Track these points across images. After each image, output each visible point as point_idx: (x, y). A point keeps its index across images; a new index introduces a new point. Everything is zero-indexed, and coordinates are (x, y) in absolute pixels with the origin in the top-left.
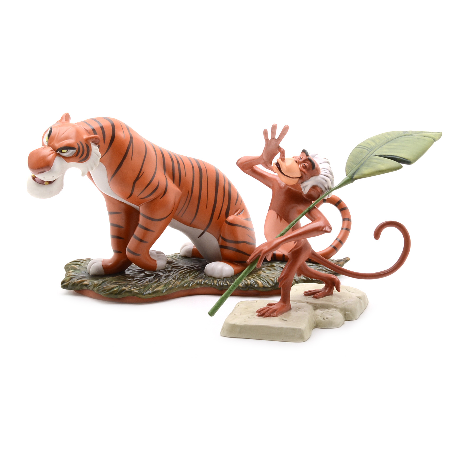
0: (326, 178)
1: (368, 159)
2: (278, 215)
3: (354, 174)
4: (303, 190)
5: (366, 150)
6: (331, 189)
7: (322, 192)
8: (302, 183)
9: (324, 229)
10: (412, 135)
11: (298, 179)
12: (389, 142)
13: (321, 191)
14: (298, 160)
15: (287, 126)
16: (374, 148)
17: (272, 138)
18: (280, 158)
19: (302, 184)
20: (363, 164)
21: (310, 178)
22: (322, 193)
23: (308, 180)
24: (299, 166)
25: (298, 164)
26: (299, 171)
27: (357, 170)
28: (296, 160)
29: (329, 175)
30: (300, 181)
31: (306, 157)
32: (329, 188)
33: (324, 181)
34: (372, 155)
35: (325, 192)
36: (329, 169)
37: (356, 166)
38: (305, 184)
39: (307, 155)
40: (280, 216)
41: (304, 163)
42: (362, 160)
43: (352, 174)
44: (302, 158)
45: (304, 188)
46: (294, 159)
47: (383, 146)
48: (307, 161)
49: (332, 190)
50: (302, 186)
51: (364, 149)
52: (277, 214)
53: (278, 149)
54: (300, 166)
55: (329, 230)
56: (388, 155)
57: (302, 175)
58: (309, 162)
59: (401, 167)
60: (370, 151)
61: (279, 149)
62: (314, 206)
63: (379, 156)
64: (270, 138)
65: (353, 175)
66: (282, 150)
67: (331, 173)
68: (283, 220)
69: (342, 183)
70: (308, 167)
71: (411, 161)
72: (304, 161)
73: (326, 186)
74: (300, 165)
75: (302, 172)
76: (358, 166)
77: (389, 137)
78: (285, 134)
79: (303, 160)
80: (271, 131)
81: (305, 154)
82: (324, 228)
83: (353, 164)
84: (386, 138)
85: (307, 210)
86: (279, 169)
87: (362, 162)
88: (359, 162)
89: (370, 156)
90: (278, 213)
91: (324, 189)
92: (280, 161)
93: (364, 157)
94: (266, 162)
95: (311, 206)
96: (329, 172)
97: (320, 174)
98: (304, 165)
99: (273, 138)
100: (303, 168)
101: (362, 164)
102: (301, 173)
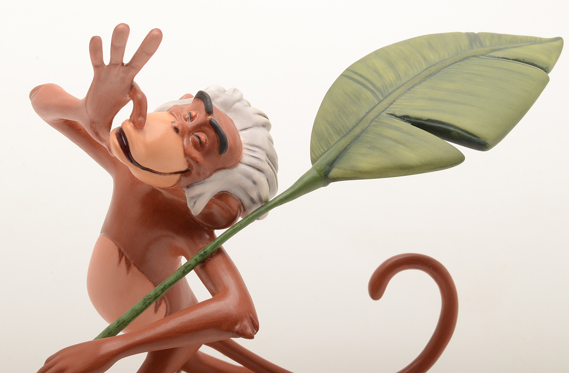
0: (257, 175)
1: (374, 123)
2: (121, 254)
3: (332, 164)
4: (190, 205)
5: (369, 94)
6: (267, 202)
7: (242, 208)
8: (188, 187)
9: (237, 327)
10: (492, 54)
11: (178, 176)
12: (431, 75)
13: (240, 208)
14: (182, 125)
15: (156, 33)
16: (390, 90)
17: (113, 62)
18: (130, 120)
19: (188, 190)
20: (359, 136)
21: (211, 175)
22: (241, 211)
23: (206, 180)
24: (183, 141)
25: (182, 136)
26: (182, 154)
27: (340, 154)
28: (175, 125)
29: (265, 166)
30: (185, 181)
31: (206, 116)
32: (261, 199)
33: (249, 184)
34: (384, 114)
35: (250, 208)
36: (266, 146)
37: (339, 141)
38: (197, 190)
39: (209, 111)
40: (126, 260)
41: (197, 132)
42: (357, 124)
43: (327, 165)
44: (196, 116)
45: (194, 200)
46: (172, 119)
47: (417, 87)
48: (207, 129)
49: (270, 205)
50: (189, 194)
51: (364, 90)
52: (120, 251)
53: (129, 94)
54: (185, 143)
55: (249, 330)
56: (429, 120)
57: (190, 165)
58: (212, 133)
59: (460, 159)
60: (381, 98)
61: (131, 93)
62: (216, 248)
63: (406, 118)
64: (107, 60)
65: (328, 167)
66: (139, 96)
67: (272, 160)
68: (134, 269)
69: (297, 187)
70: (207, 145)
71: (489, 142)
72: (199, 128)
73: (254, 196)
74: (185, 140)
75: (190, 160)
76: (344, 142)
77: (433, 57)
78: (150, 55)
79: (195, 124)
80: (112, 44)
81: (202, 105)
82: (236, 324)
83: (331, 131)
84: (425, 59)
85: (196, 260)
86: (126, 149)
87: (357, 130)
88: (348, 127)
89: (380, 113)
90: (122, 250)
91: (246, 202)
92: (129, 130)
93: (362, 116)
94: (93, 122)
95: (209, 248)
96: (264, 157)
97: (241, 163)
98: (197, 140)
99: (117, 62)
100: (193, 148)
101: (357, 138)
102: (188, 161)
